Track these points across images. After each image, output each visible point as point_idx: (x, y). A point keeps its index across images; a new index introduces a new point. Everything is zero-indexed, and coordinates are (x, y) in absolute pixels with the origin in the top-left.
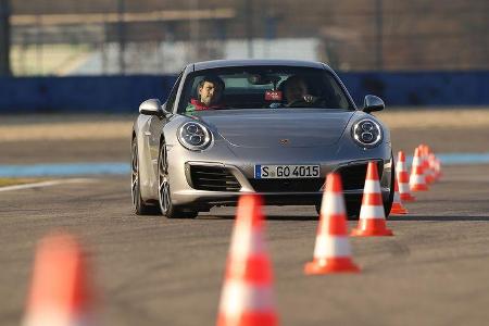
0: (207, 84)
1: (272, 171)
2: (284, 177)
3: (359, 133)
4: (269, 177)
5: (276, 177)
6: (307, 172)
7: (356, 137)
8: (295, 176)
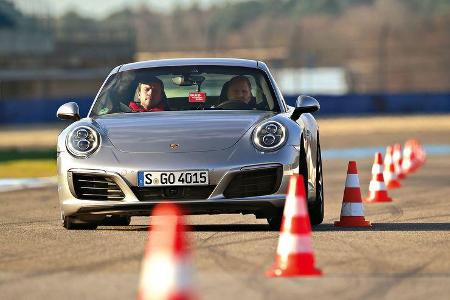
0: (143, 87)
1: (156, 179)
2: (169, 184)
3: (260, 135)
4: (153, 184)
5: (160, 184)
6: (194, 179)
7: (257, 140)
8: (181, 184)
